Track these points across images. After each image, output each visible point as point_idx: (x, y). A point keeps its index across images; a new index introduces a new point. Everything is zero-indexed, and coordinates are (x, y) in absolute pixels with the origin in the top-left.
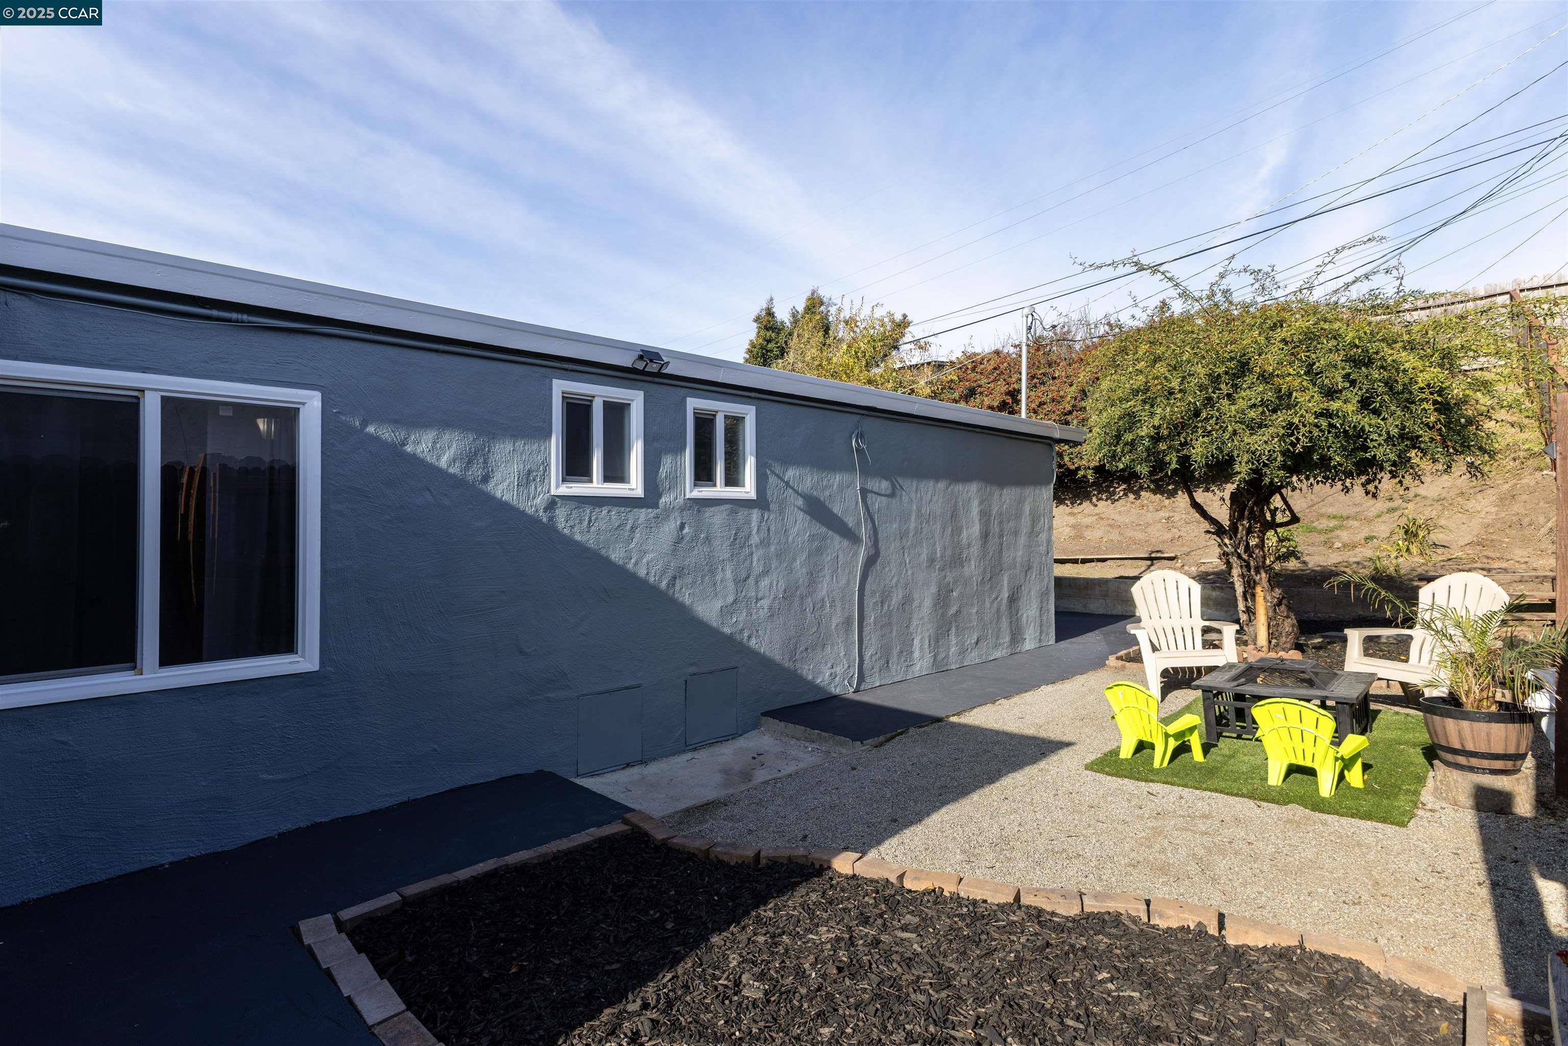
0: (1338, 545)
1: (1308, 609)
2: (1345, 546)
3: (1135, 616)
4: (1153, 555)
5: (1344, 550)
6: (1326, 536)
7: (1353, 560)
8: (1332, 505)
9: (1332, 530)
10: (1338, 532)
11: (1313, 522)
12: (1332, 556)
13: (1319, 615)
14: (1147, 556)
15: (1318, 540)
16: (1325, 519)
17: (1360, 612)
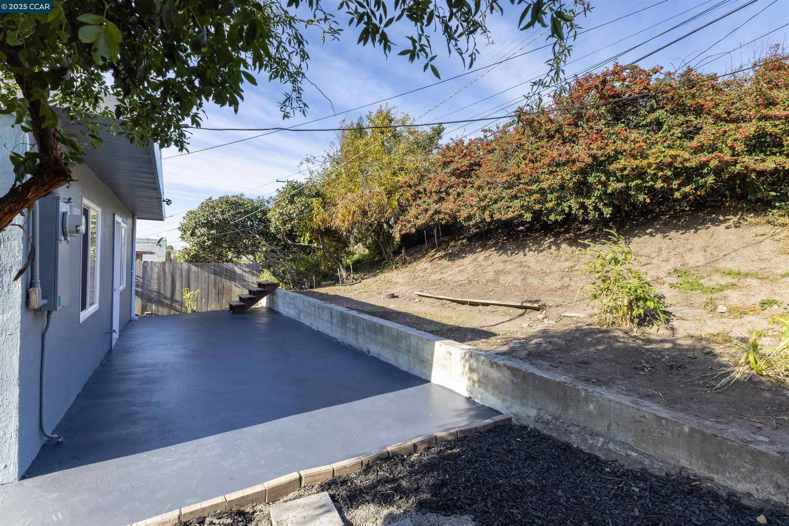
0: (722, 308)
1: (598, 429)
2: (731, 311)
3: (429, 381)
4: (525, 304)
5: (728, 317)
6: (710, 296)
7: (737, 332)
8: (732, 259)
9: (722, 289)
10: (727, 292)
11: (702, 278)
12: (709, 323)
13: (611, 446)
14: (519, 304)
15: (699, 300)
16: (719, 274)
17: (684, 462)
